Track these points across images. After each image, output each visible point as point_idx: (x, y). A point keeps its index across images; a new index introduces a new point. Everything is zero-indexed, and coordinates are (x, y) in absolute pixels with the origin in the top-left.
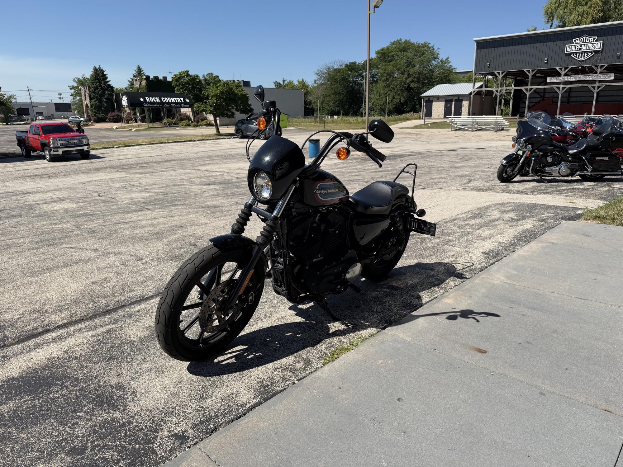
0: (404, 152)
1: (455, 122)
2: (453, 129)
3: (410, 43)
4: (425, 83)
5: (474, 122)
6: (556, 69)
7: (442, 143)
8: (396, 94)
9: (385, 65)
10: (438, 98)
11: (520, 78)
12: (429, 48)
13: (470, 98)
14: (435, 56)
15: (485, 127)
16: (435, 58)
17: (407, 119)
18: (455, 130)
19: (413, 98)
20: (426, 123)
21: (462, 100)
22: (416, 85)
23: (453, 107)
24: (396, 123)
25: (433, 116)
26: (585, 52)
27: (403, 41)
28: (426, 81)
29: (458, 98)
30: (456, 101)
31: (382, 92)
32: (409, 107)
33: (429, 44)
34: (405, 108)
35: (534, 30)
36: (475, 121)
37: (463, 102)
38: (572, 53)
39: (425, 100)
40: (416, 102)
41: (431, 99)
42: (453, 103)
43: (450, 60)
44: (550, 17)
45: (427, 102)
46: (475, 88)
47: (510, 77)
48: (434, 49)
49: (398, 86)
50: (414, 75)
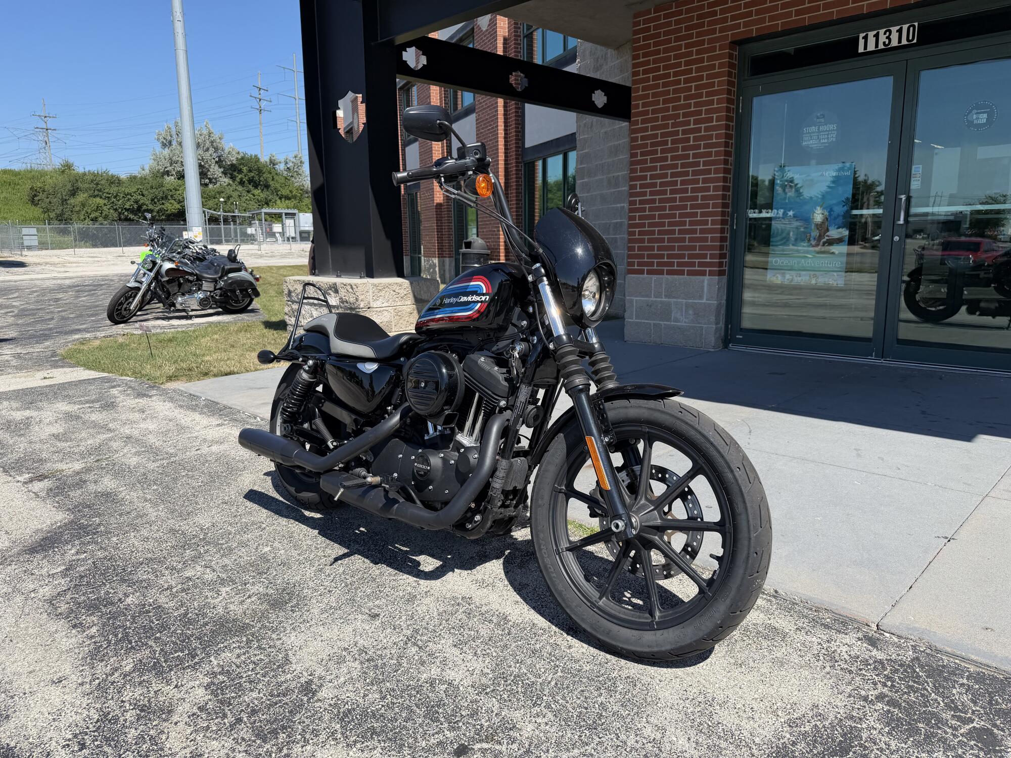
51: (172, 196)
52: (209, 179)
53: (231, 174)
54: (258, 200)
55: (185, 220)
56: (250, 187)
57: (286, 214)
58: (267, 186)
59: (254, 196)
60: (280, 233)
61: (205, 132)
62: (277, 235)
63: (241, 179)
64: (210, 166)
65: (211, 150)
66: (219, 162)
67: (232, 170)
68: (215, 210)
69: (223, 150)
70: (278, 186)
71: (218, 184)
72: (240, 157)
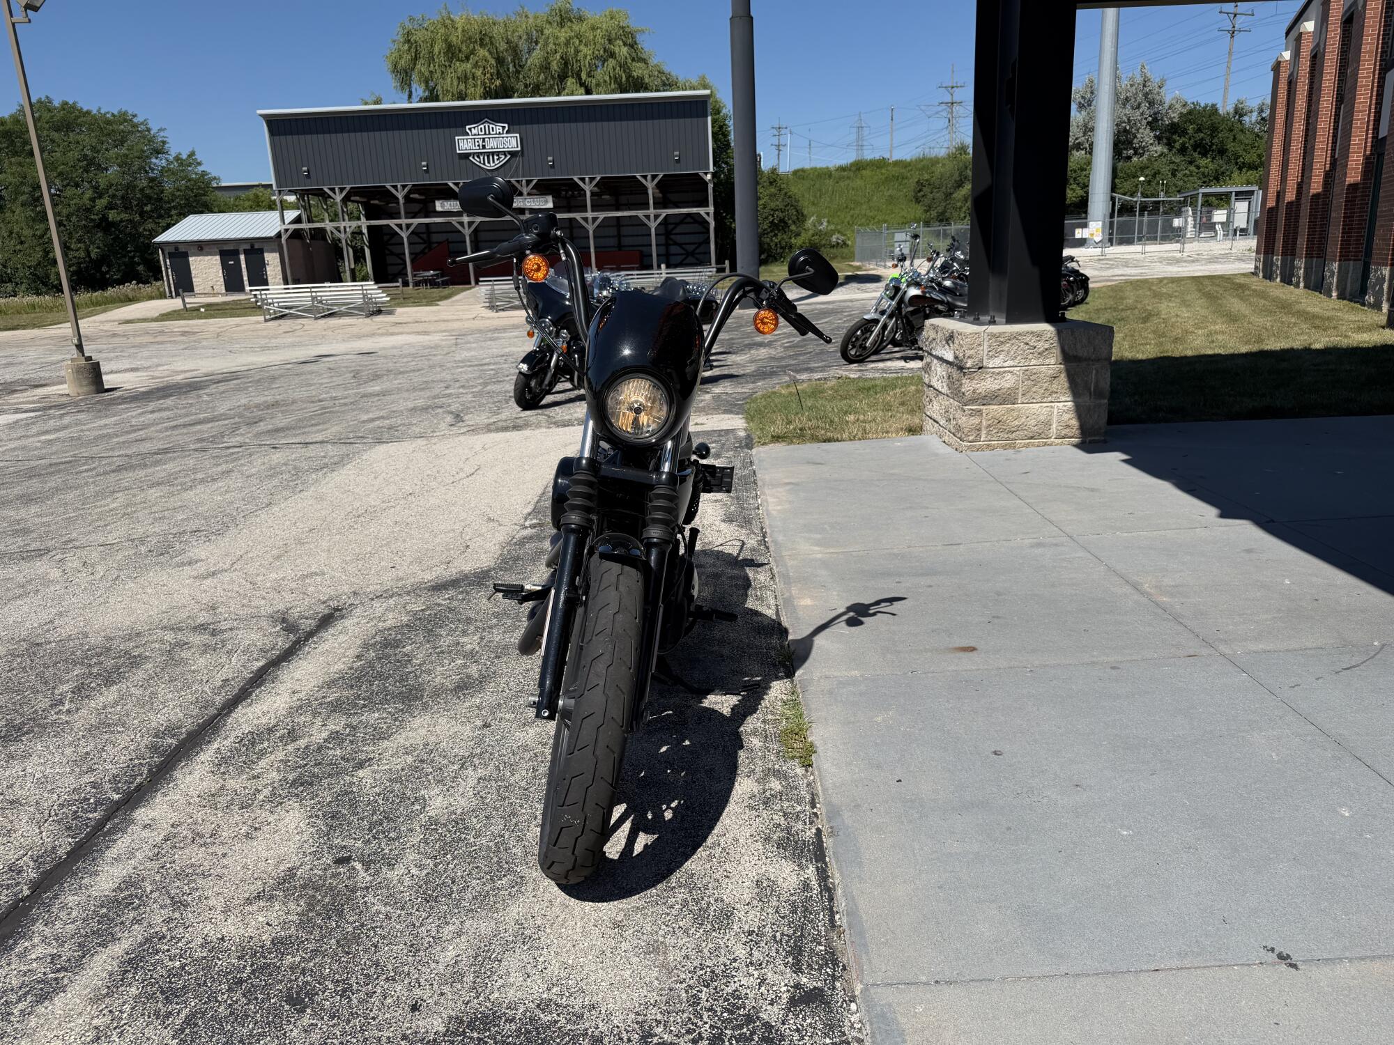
0: (188, 375)
1: (270, 301)
2: (268, 317)
3: (80, 111)
4: (146, 212)
5: (314, 298)
6: (446, 184)
7: (264, 348)
8: (70, 238)
9: (20, 164)
10: (202, 247)
11: (376, 202)
12: (136, 126)
13: (281, 246)
14: (159, 146)
15: (343, 308)
16: (158, 152)
17: (130, 300)
18: (272, 319)
19: (124, 247)
20: (188, 306)
21: (261, 252)
22: (125, 216)
23: (244, 266)
24: (105, 311)
25: (196, 289)
26: (493, 154)
27: (56, 103)
28: (148, 208)
29: (252, 246)
30: (246, 252)
31: (27, 232)
32: (119, 271)
33: (135, 116)
34: (107, 272)
35: (376, 103)
36: (316, 297)
37: (266, 255)
38: (469, 154)
39: (166, 252)
40: (134, 257)
41: (182, 249)
42: (242, 257)
43: (199, 157)
44: (404, 76)
45: (171, 256)
46: (287, 222)
47: (357, 198)
48: (149, 130)
49: (74, 219)
50: (111, 192)
51: (1075, 179)
52: (1134, 148)
53: (1168, 139)
54: (1203, 174)
55: (1086, 212)
56: (1196, 155)
57: (1238, 194)
58: (1222, 152)
59: (1198, 167)
60: (1222, 223)
61: (1139, 80)
62: (1218, 227)
63: (1183, 145)
64: (1138, 130)
65: (1145, 106)
66: (1152, 125)
67: (1169, 132)
68: (1132, 195)
69: (1162, 103)
70: (1239, 149)
71: (1146, 156)
72: (1185, 111)
